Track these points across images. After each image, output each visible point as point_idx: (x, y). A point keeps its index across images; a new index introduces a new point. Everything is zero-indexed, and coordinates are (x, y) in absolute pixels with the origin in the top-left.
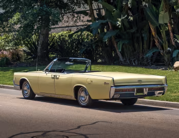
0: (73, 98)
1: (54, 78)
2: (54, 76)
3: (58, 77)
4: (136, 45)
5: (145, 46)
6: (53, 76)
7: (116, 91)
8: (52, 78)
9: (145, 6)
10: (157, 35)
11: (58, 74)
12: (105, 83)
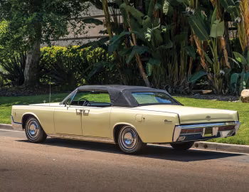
0: (112, 141)
1: (81, 114)
2: (81, 110)
3: (86, 112)
4: (170, 66)
5: (182, 67)
6: (79, 111)
7: (183, 131)
8: (77, 113)
9: (191, 13)
10: (204, 53)
11: (86, 109)
12: (166, 121)
